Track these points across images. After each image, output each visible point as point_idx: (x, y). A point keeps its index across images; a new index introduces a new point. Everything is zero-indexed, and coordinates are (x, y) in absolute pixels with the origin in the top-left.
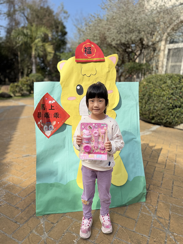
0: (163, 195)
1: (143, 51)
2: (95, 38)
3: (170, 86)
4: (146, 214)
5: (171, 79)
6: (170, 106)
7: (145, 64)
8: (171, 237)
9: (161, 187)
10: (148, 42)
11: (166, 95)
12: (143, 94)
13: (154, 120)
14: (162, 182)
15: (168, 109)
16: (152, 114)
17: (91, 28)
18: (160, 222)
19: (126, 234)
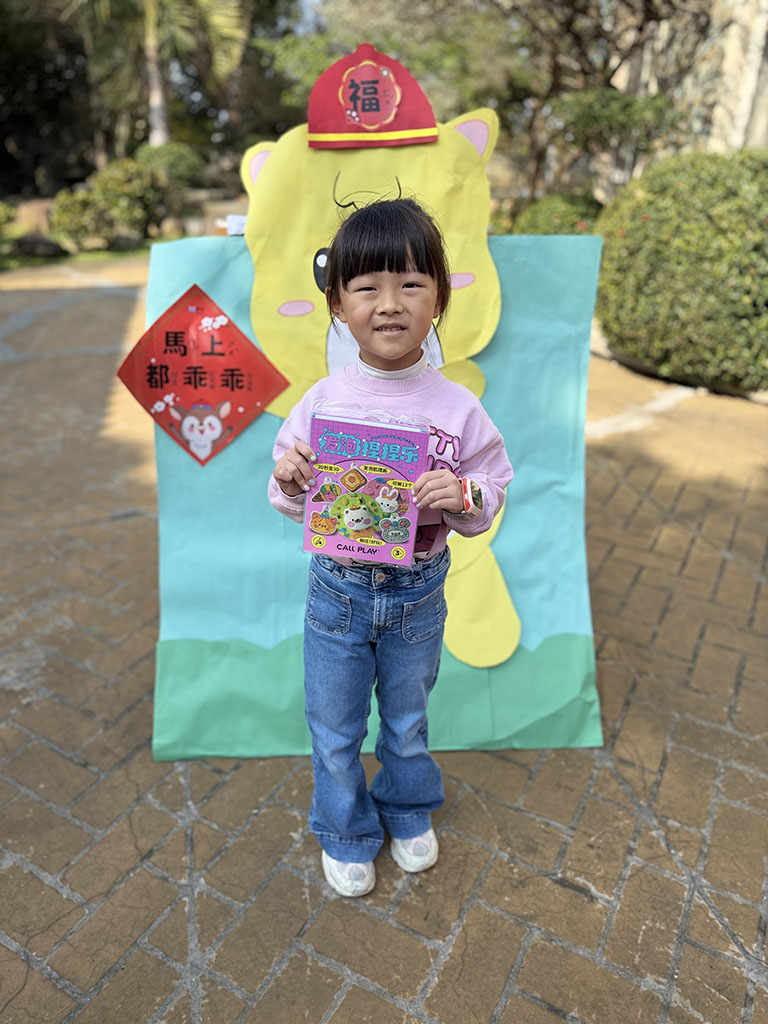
0: (653, 677)
1: (647, 33)
3: (754, 210)
7: (655, 99)
8: (654, 833)
9: (650, 646)
11: (729, 252)
12: (627, 248)
13: (669, 365)
14: (657, 629)
15: (733, 320)
16: (662, 339)
18: (622, 777)
19: (488, 817)
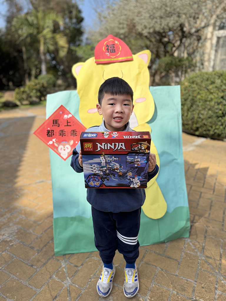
0: (212, 228)
1: (183, 41)
2: (121, 26)
3: (220, 87)
4: (191, 253)
5: (221, 78)
6: (220, 114)
7: (187, 58)
8: (223, 282)
9: (209, 218)
10: (191, 29)
11: (214, 99)
12: (184, 99)
13: (198, 131)
14: (210, 212)
15: (217, 118)
16: (196, 124)
17: (115, 12)
18: (208, 263)
19: (167, 279)
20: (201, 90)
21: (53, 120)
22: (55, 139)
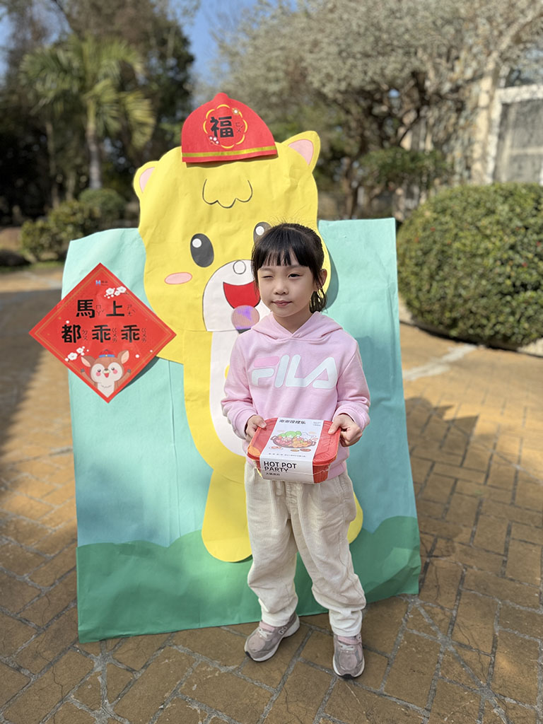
0: (476, 570)
1: (422, 113)
3: (507, 222)
4: (422, 634)
5: (510, 201)
6: (507, 286)
7: (432, 153)
8: (495, 711)
9: (471, 544)
10: (441, 83)
11: (493, 250)
12: (421, 250)
13: (456, 329)
14: (474, 529)
15: (499, 296)
16: (451, 311)
17: (259, 42)
18: (463, 660)
19: (357, 703)
20: (462, 230)
21: (79, 301)
22: (84, 347)
